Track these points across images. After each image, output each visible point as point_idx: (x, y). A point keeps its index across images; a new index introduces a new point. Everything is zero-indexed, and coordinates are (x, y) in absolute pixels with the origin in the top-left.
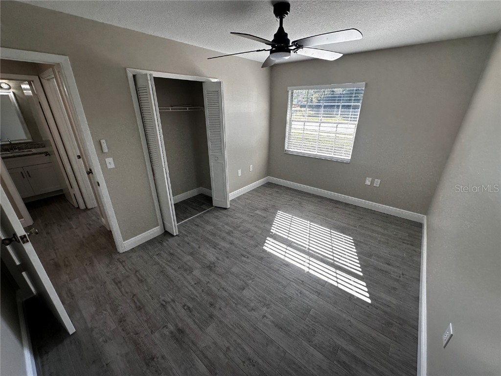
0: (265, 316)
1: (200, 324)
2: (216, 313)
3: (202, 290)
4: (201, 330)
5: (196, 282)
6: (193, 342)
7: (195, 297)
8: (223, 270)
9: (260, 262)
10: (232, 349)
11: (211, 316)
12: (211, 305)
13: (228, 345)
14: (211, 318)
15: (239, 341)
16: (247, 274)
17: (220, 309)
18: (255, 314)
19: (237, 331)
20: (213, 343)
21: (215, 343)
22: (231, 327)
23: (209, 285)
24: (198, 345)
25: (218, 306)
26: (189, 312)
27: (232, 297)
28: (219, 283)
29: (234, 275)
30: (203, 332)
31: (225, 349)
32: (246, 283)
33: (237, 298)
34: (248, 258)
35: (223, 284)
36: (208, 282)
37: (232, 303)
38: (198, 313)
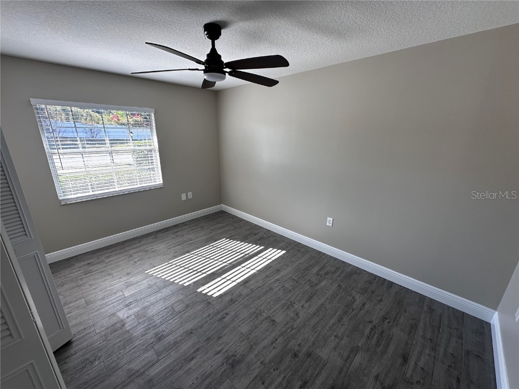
0: (302, 306)
1: (320, 366)
2: (305, 349)
3: (274, 370)
4: (326, 364)
5: (260, 382)
6: (340, 373)
7: (286, 379)
8: (243, 343)
9: (237, 302)
10: (335, 334)
11: (309, 355)
12: (295, 355)
13: (333, 337)
14: (311, 354)
15: (327, 328)
16: (254, 317)
17: (299, 345)
18: (301, 314)
19: (319, 329)
20: (335, 350)
21: (335, 348)
22: (317, 334)
23: (267, 361)
24: (341, 366)
25: (297, 348)
26: (308, 385)
27: (285, 332)
28: (264, 348)
29: (253, 330)
30: (327, 362)
31: (337, 339)
32: (266, 318)
33: (286, 328)
34: (227, 314)
35: (265, 342)
36: (262, 363)
37: (291, 332)
38: (307, 371)
